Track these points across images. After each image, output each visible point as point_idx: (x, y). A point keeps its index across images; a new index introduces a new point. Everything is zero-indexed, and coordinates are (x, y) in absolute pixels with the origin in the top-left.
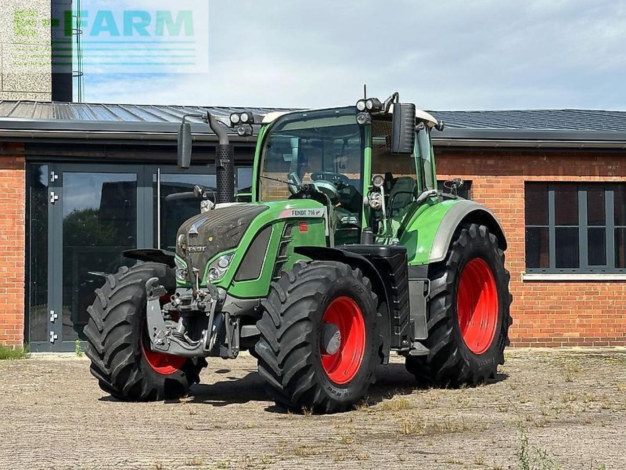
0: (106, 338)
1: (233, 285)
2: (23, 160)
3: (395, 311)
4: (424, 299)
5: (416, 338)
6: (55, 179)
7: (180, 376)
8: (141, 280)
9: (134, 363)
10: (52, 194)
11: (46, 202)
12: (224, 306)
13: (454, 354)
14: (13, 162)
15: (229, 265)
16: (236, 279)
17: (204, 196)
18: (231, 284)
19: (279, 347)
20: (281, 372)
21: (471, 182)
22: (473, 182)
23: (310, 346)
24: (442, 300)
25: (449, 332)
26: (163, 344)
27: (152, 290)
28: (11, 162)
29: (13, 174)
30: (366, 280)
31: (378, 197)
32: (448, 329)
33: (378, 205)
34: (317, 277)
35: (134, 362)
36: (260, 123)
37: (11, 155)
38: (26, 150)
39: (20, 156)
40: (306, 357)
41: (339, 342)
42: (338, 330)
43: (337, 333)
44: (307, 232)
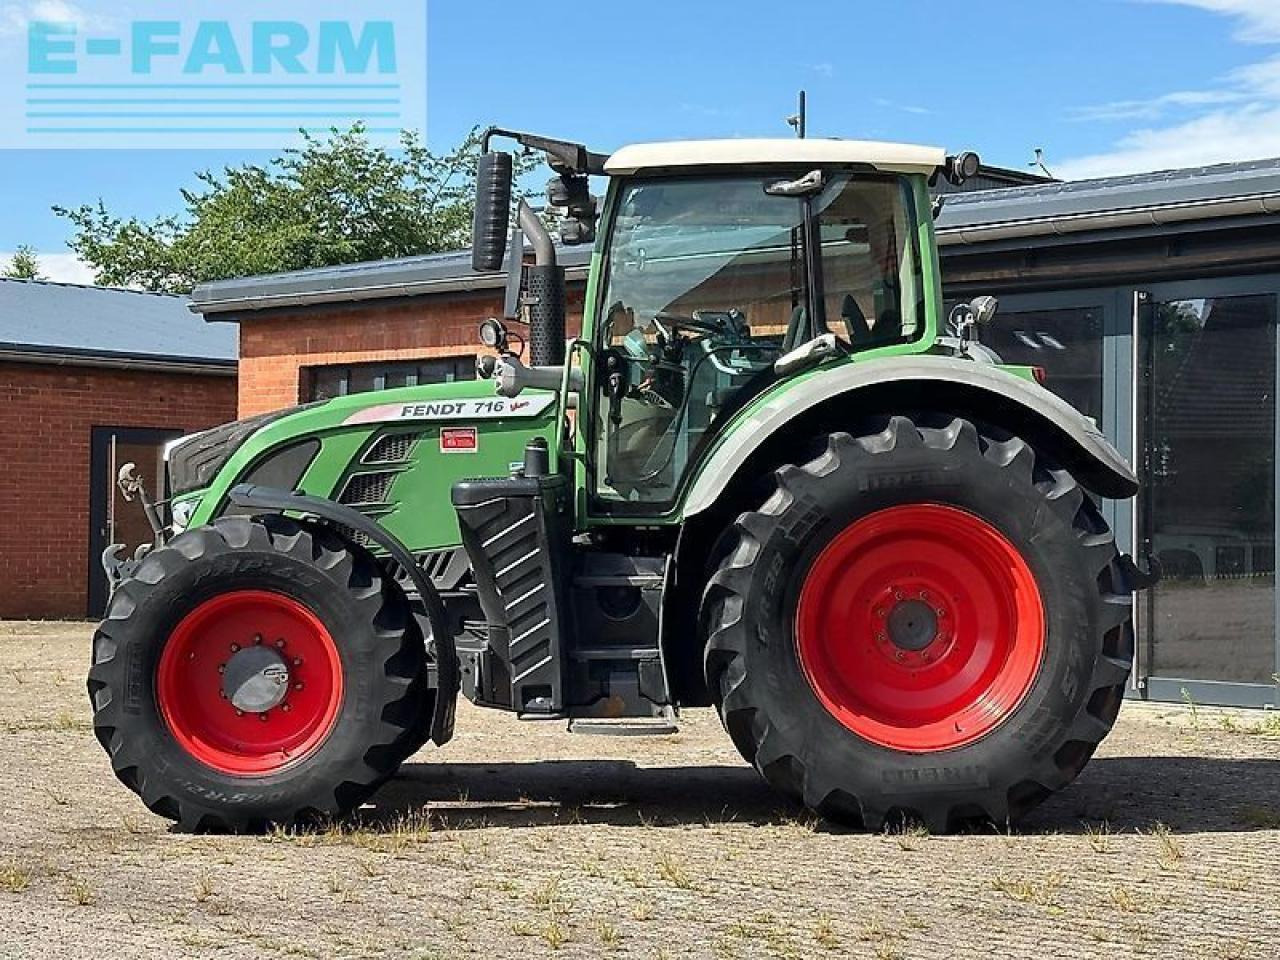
41: (278, 686)
42: (277, 662)
43: (272, 667)
44: (475, 450)
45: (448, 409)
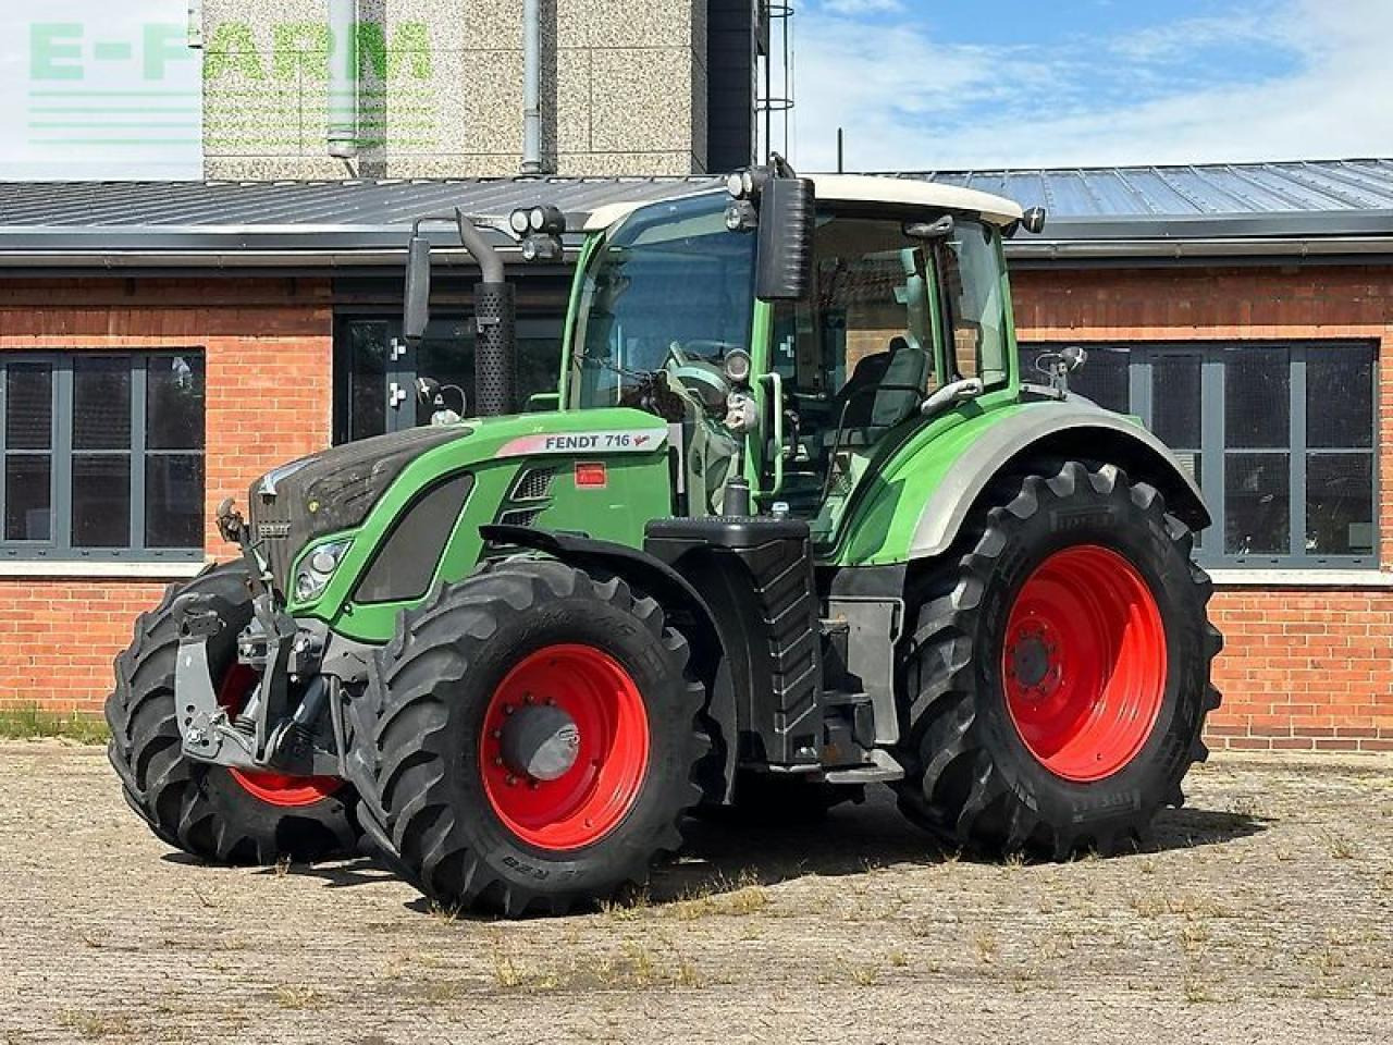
0: (131, 722)
1: (350, 613)
2: (328, 314)
3: (774, 677)
4: (889, 645)
5: (877, 741)
6: (399, 355)
7: (330, 812)
8: (212, 595)
9: (187, 781)
10: (394, 386)
11: (383, 403)
12: (326, 659)
13: (983, 780)
14: (308, 319)
15: (336, 568)
16: (356, 599)
17: (436, 402)
18: (342, 609)
19: (377, 762)
20: (388, 819)
21: (1377, 341)
22: (1383, 341)
23: (439, 763)
24: (947, 650)
25: (963, 728)
26: (205, 743)
27: (185, 620)
28: (305, 320)
29: (308, 346)
30: (650, 604)
31: (742, 403)
32: (962, 721)
33: (741, 422)
34: (477, 599)
35: (187, 778)
36: (578, 229)
37: (304, 306)
38: (333, 292)
39: (321, 307)
40: (428, 785)
41: (571, 750)
42: (570, 722)
43: (566, 728)
44: (604, 486)
45: (584, 442)
